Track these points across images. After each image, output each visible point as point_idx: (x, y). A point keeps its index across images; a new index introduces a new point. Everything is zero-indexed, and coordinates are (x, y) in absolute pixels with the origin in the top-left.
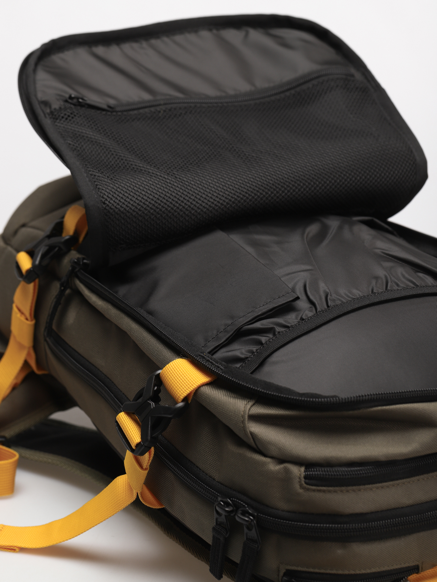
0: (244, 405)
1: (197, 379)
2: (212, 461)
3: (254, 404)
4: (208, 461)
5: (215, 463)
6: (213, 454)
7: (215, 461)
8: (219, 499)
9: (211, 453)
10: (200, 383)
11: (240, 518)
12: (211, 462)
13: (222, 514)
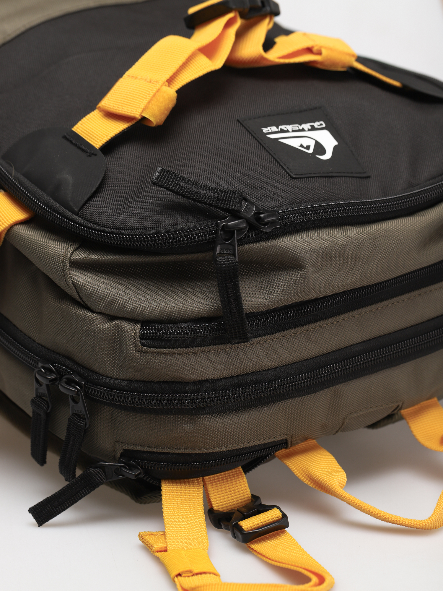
0: (65, 249)
1: (9, 217)
2: (32, 318)
3: (77, 249)
4: (26, 318)
5: (35, 321)
6: (32, 309)
7: (34, 317)
8: (40, 365)
9: (29, 308)
10: (13, 222)
11: (63, 388)
12: (30, 319)
13: (43, 383)
